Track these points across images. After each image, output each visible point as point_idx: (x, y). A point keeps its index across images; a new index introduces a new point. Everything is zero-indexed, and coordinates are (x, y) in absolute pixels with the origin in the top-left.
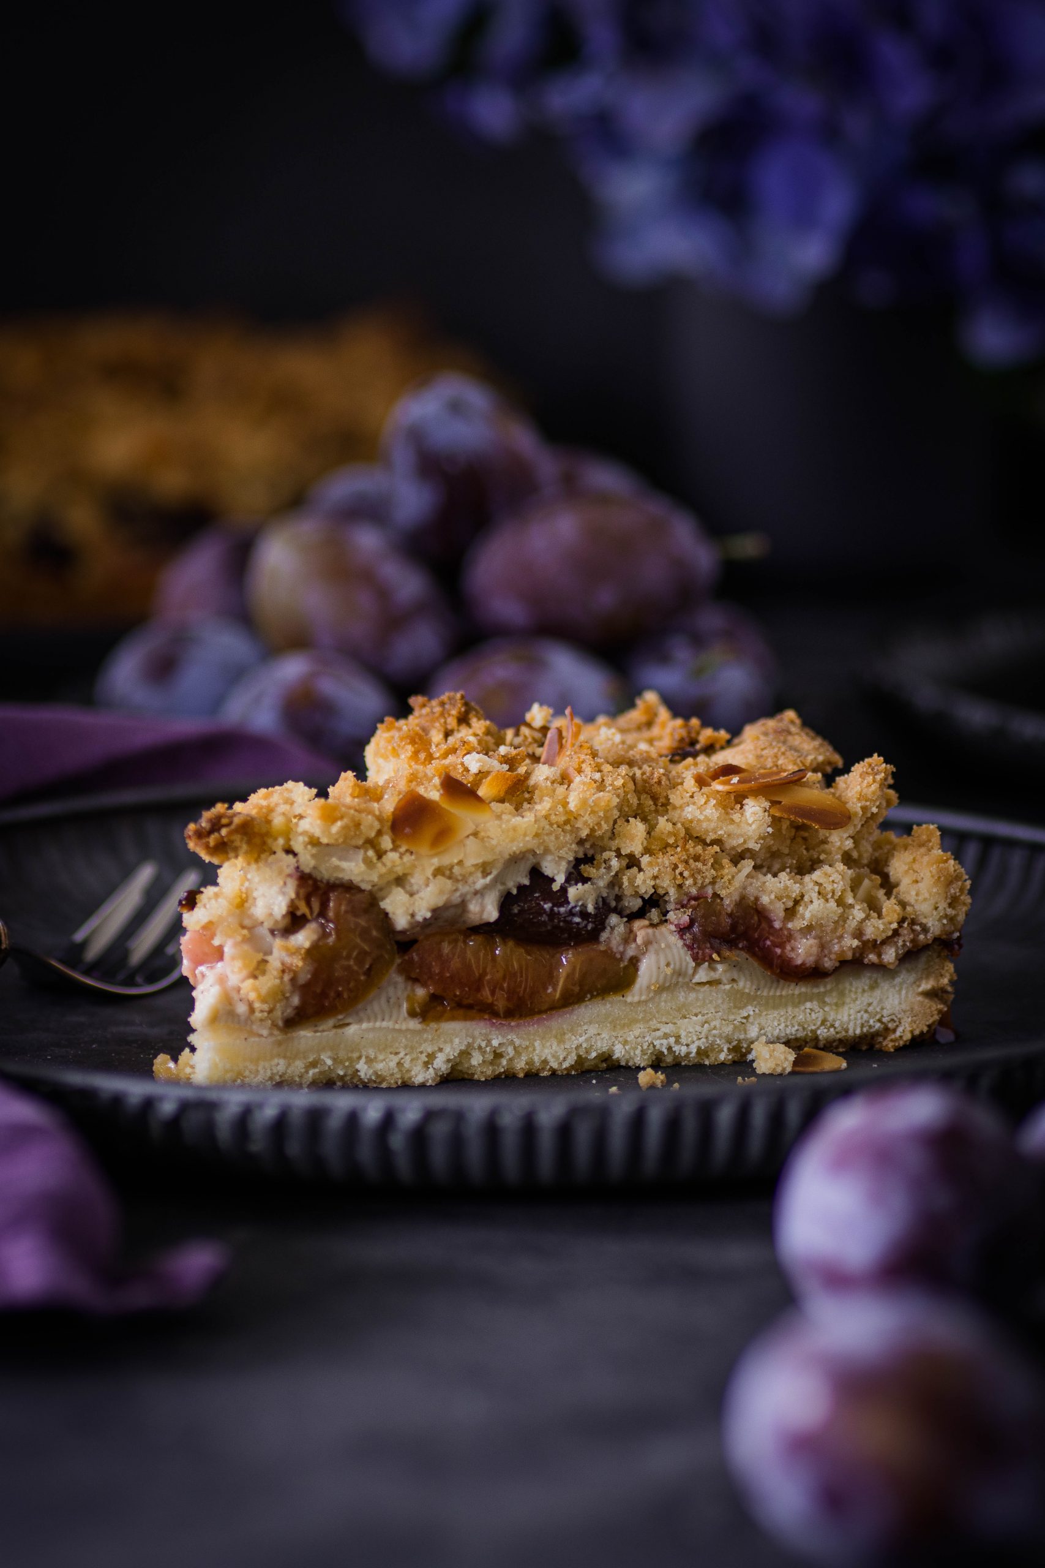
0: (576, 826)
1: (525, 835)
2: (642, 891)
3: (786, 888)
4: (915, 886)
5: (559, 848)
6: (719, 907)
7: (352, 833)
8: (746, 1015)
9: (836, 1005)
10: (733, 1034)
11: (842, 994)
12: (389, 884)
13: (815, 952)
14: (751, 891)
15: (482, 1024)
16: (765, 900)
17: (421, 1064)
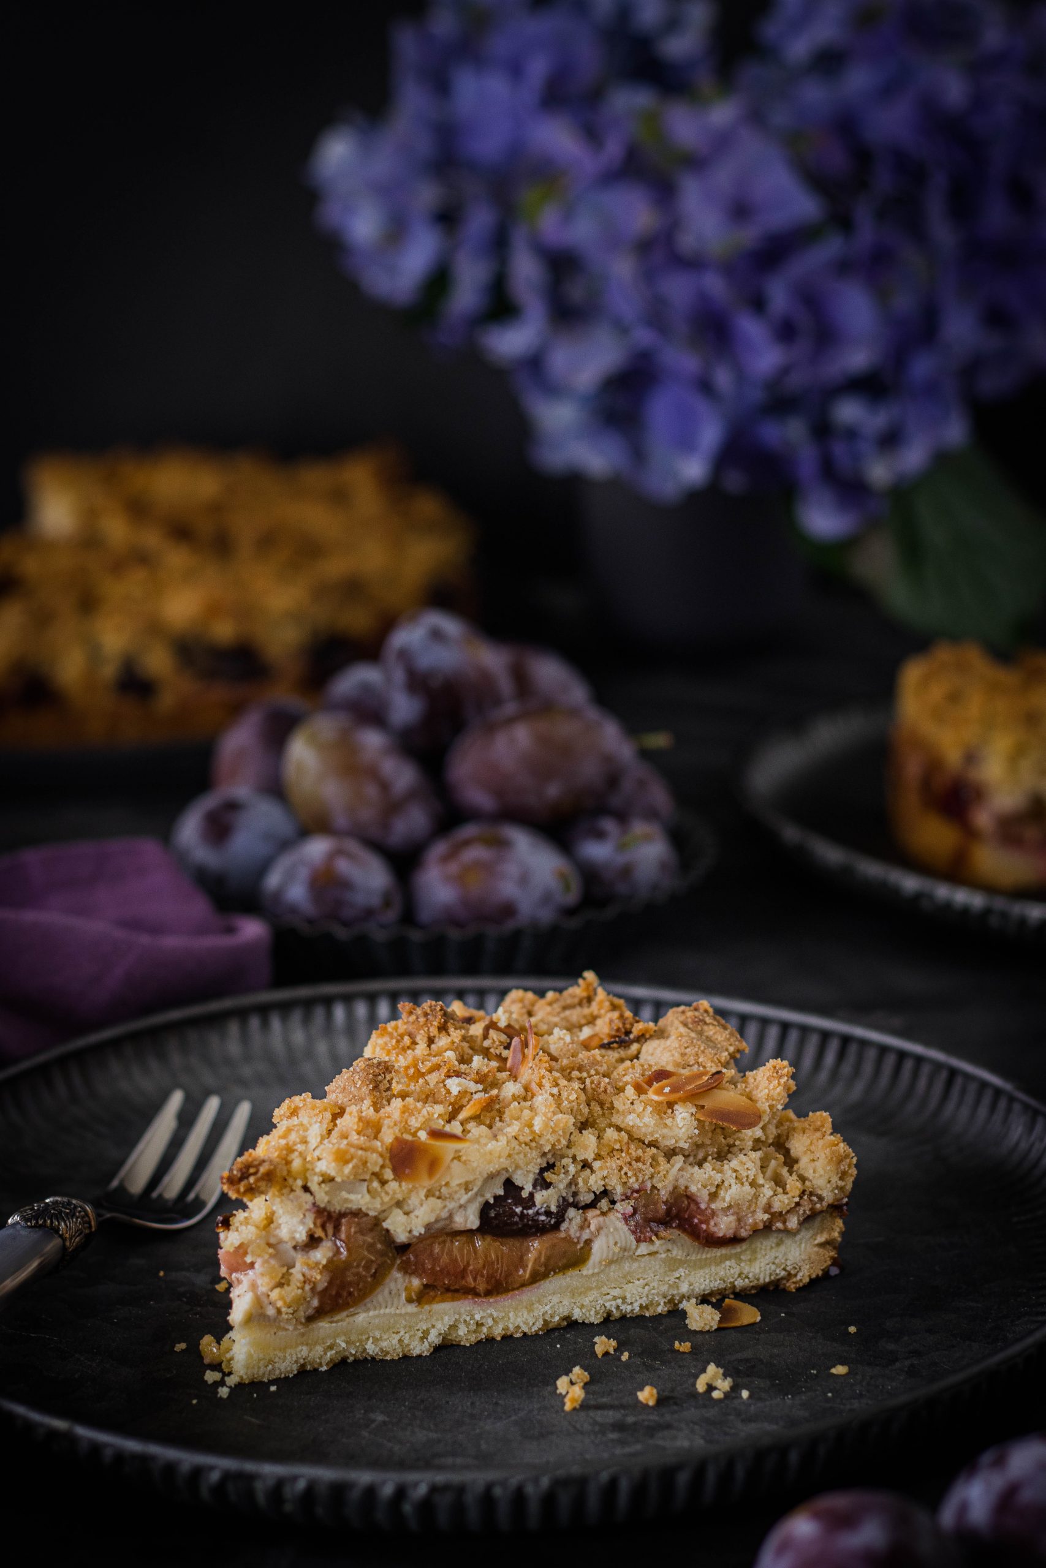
0: (541, 1143)
1: (500, 1157)
2: (595, 1189)
3: (710, 1177)
4: (813, 1164)
5: (527, 1164)
6: (656, 1197)
7: (361, 1171)
8: (678, 1276)
9: (750, 1260)
10: (668, 1291)
11: (754, 1252)
12: (391, 1207)
13: (734, 1227)
14: (682, 1183)
15: (466, 1302)
16: (693, 1189)
17: (418, 1339)
